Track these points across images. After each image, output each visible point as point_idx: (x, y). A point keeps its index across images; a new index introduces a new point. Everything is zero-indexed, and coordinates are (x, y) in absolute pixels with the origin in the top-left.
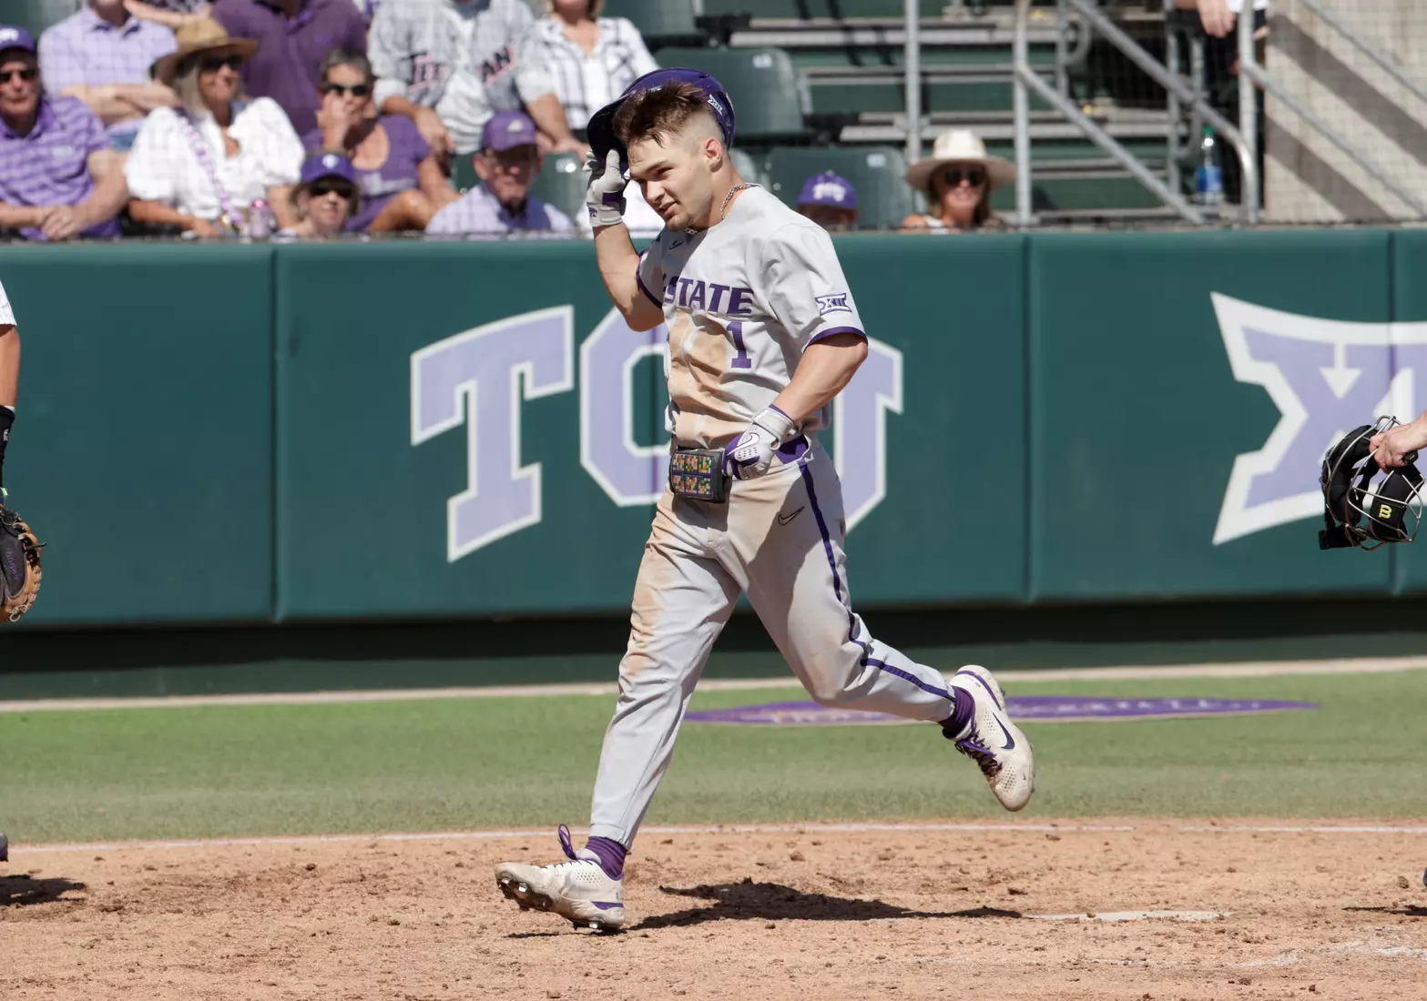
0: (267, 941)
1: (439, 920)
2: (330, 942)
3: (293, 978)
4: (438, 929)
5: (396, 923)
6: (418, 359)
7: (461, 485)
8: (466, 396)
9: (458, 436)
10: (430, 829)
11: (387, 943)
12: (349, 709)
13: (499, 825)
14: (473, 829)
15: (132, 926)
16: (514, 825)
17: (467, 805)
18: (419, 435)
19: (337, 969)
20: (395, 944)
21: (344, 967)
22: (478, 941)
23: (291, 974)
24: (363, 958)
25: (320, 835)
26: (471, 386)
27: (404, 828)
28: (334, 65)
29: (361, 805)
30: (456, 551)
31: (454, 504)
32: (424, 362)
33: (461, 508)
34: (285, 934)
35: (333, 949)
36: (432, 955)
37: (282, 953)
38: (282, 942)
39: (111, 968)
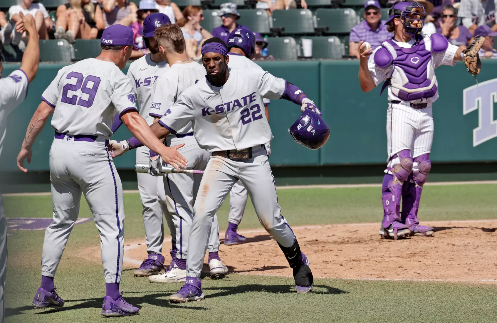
0: (419, 250)
1: (466, 244)
2: (436, 250)
3: (425, 260)
4: (466, 247)
5: (454, 245)
6: (465, 91)
7: (477, 126)
8: (478, 101)
9: (476, 112)
10: (465, 219)
11: (451, 250)
12: (446, 187)
13: (484, 218)
14: (477, 219)
15: (382, 245)
16: (488, 219)
17: (476, 213)
18: (465, 112)
19: (438, 257)
20: (454, 251)
21: (439, 257)
22: (476, 250)
23: (425, 259)
24: (445, 254)
25: (435, 221)
26: (480, 99)
27: (459, 219)
28: (444, 10)
29: (447, 213)
30: (476, 143)
31: (475, 131)
32: (467, 92)
33: (477, 132)
34: (424, 248)
35: (437, 252)
36: (463, 254)
37: (423, 253)
38: (423, 250)
39: (376, 257)
